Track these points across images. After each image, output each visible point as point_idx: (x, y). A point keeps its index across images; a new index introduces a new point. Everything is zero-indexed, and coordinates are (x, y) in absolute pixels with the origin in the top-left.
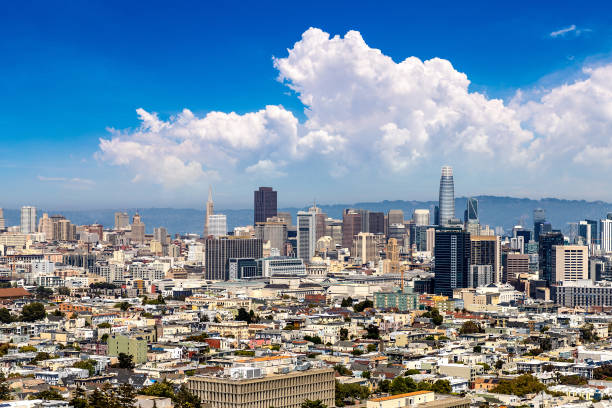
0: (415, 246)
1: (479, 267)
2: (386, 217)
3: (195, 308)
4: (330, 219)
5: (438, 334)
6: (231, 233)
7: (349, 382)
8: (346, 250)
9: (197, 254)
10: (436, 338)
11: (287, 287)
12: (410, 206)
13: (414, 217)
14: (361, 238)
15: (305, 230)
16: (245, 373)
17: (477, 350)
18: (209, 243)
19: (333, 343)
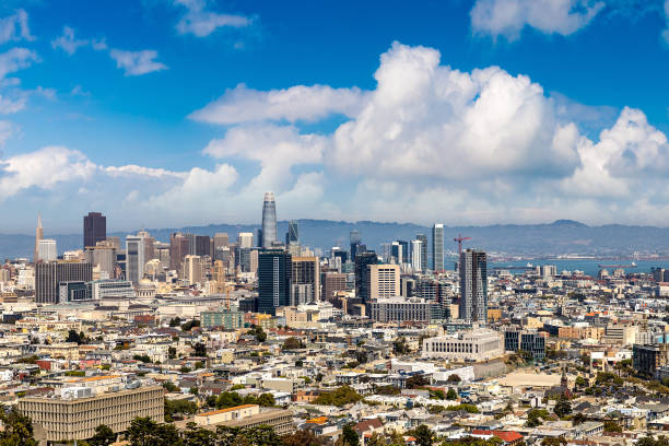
0: (239, 267)
1: (300, 286)
2: (212, 240)
3: (25, 331)
4: (158, 243)
5: (262, 350)
6: (61, 258)
7: (178, 398)
8: (174, 272)
9: (27, 278)
10: (260, 354)
11: (116, 308)
12: (234, 230)
13: (239, 239)
14: (188, 260)
15: (134, 253)
16: (76, 393)
17: (299, 364)
18: (39, 266)
19: (162, 361)
